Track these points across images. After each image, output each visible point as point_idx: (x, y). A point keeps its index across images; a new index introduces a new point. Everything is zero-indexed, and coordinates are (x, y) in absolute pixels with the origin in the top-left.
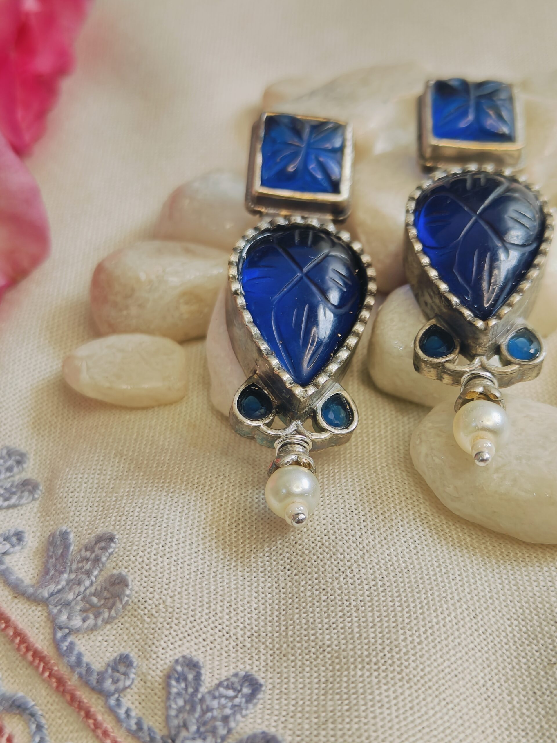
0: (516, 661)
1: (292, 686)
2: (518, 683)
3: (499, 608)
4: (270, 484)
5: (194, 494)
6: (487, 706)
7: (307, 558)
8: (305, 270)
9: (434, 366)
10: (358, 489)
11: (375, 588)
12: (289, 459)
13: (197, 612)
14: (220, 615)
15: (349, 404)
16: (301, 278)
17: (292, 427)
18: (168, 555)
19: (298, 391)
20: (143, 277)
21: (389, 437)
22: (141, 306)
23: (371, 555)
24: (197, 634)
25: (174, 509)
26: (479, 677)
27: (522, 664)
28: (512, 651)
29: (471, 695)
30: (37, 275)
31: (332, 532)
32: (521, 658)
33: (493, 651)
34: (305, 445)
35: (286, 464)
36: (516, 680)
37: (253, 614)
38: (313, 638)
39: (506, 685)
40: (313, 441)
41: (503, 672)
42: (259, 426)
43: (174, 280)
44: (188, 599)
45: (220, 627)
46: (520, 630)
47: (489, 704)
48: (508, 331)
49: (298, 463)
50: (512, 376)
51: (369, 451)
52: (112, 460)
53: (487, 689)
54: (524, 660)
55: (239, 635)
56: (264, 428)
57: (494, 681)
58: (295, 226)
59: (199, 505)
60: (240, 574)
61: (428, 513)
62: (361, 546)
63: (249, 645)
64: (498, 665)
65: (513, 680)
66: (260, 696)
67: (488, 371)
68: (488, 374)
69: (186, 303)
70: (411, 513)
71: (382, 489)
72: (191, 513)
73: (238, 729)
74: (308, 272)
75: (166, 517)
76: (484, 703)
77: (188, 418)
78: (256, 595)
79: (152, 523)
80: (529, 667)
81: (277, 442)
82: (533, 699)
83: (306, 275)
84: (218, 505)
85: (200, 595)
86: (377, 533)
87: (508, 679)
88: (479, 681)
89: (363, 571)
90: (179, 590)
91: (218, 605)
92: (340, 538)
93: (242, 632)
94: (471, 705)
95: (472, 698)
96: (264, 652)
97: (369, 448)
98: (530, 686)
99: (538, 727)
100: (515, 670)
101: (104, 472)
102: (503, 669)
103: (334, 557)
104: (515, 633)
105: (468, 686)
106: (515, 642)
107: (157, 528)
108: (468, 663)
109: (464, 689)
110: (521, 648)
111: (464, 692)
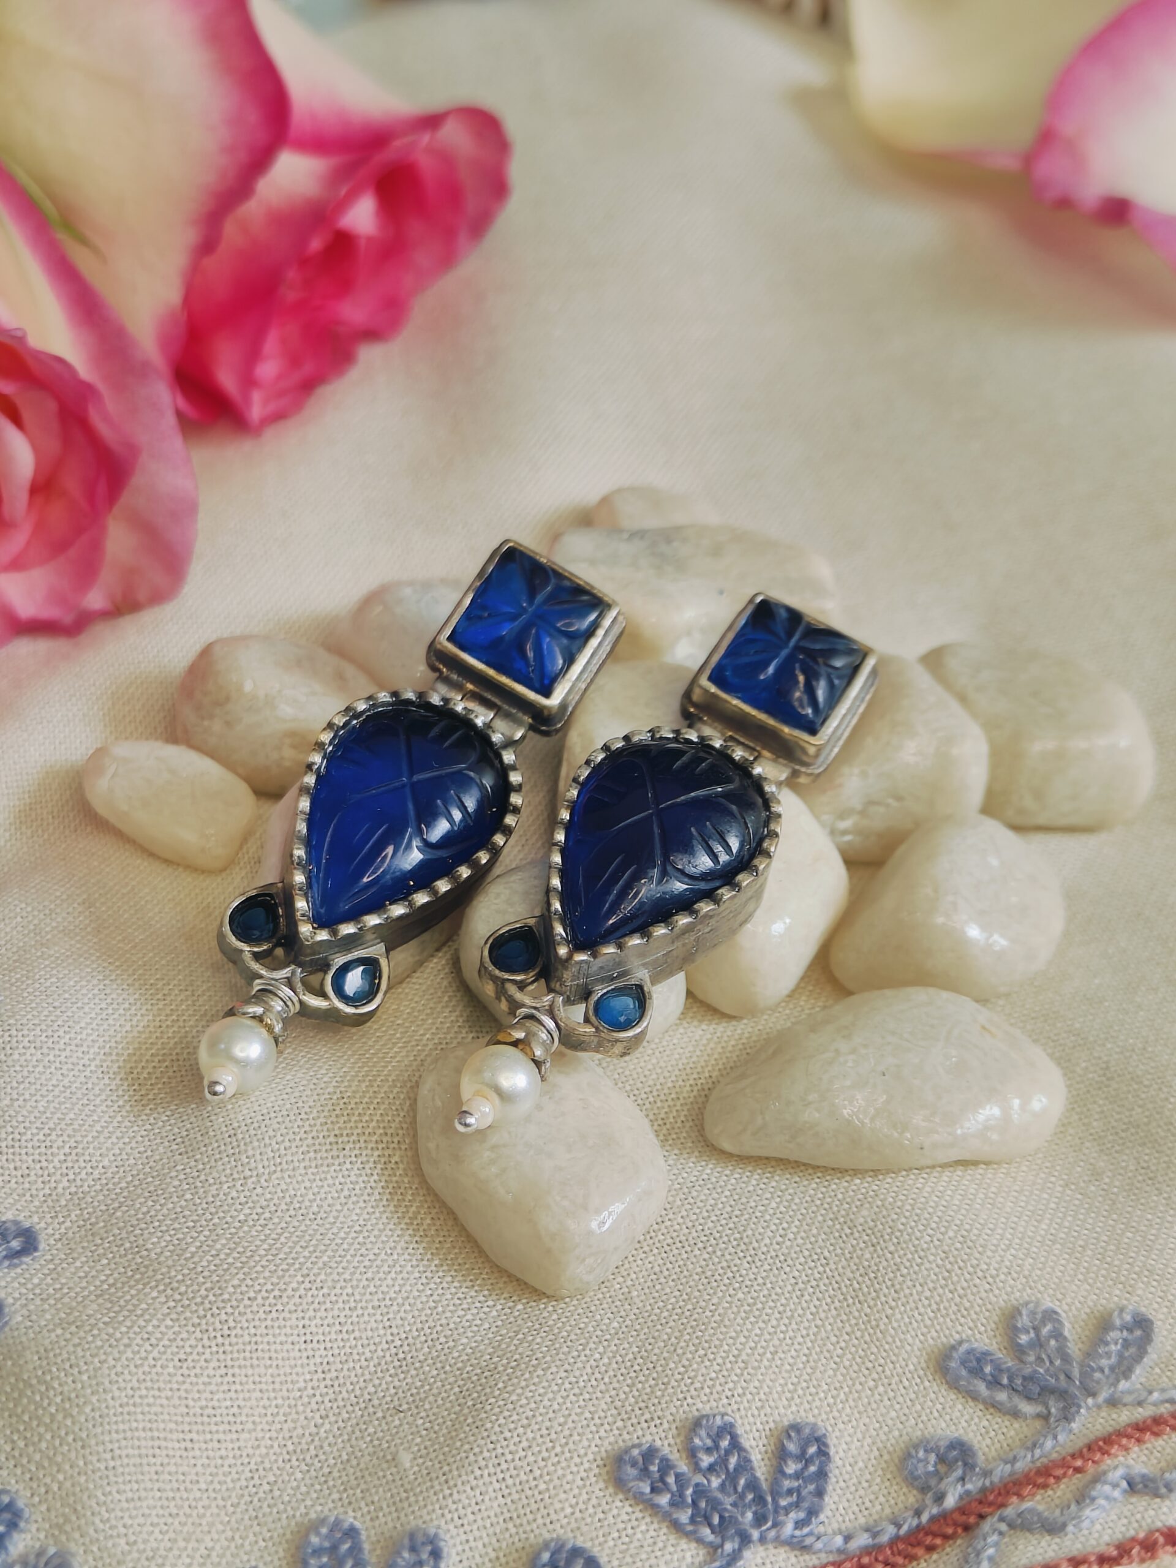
0: (362, 1384)
1: (73, 1270)
2: (344, 1411)
3: (391, 1316)
4: (215, 1027)
5: (136, 996)
7: (207, 1141)
8: (415, 778)
9: (494, 979)
10: (331, 1090)
11: (256, 1217)
12: (250, 1010)
13: (29, 1132)
14: (55, 1150)
15: (380, 978)
16: (404, 786)
17: (285, 973)
18: (45, 1051)
19: (305, 929)
20: (248, 687)
21: (428, 1048)
22: (228, 724)
23: (283, 1178)
24: (11, 1157)
25: (97, 1001)
27: (366, 1392)
28: (366, 1372)
29: (274, 1391)
30: (148, 617)
31: (256, 1125)
32: (370, 1385)
34: (289, 1003)
35: (244, 1014)
36: (345, 1406)
37: (96, 1172)
38: (138, 1232)
39: (329, 1405)
40: (301, 1002)
42: (242, 951)
43: (286, 711)
44: (30, 1112)
45: (44, 1164)
46: (396, 1354)
48: (613, 979)
49: (260, 1019)
50: (582, 1038)
51: (387, 1053)
52: (76, 905)
54: (372, 1390)
55: (61, 1186)
56: (247, 957)
58: (452, 715)
59: (133, 1012)
60: (120, 1119)
61: (401, 1166)
62: (278, 1160)
63: (63, 1203)
66: (27, 1259)
67: (553, 1018)
68: (551, 1024)
69: (294, 747)
70: (376, 1153)
71: (361, 1107)
72: (116, 1016)
74: (419, 781)
75: (79, 1005)
77: (210, 899)
78: (118, 1152)
79: (56, 1004)
80: (371, 1400)
81: (258, 981)
82: (346, 1437)
83: (413, 785)
84: (158, 1024)
85: (48, 1115)
86: (312, 1155)
87: (336, 1400)
89: (259, 1190)
90: (27, 1096)
91: (61, 1139)
92: (260, 1137)
93: (67, 1184)
96: (75, 1219)
97: (391, 1049)
98: (354, 1421)
99: (326, 1470)
100: (352, 1395)
101: (54, 916)
103: (237, 1156)
104: (388, 1354)
105: (278, 1380)
106: (379, 1364)
107: (58, 1013)
108: (298, 1354)
109: (270, 1380)
110: (380, 1375)
111: (266, 1383)
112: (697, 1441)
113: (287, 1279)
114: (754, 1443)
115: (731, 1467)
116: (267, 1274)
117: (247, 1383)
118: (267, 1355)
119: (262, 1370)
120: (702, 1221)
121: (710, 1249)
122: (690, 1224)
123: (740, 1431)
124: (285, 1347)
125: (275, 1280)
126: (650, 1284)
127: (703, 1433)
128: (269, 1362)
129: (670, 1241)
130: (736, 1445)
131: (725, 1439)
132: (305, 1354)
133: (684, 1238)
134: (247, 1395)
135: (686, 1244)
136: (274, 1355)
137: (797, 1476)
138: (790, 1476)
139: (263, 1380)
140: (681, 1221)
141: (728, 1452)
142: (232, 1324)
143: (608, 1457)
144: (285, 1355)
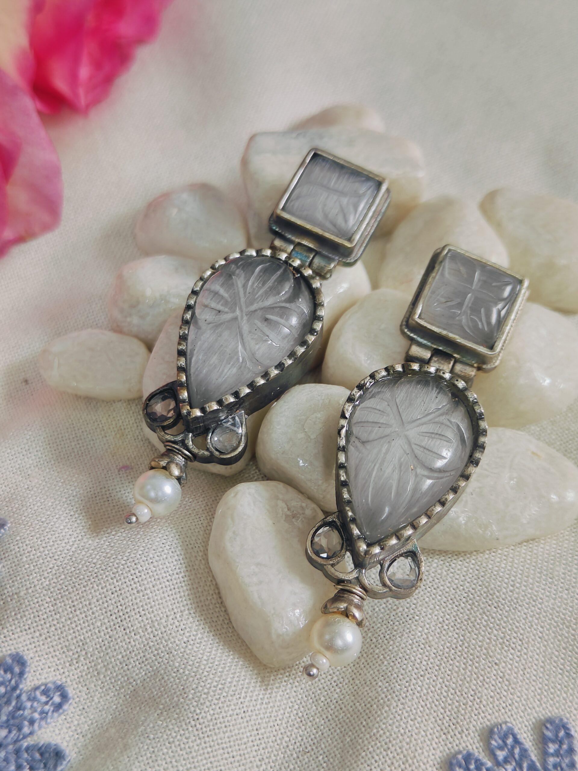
0: (280, 736)
2: (272, 755)
6: (238, 761)
11: (194, 638)
26: (245, 736)
27: (284, 742)
28: (281, 728)
29: (231, 747)
32: (285, 736)
33: (267, 720)
36: (272, 751)
39: (263, 751)
41: (266, 740)
46: (297, 714)
47: (241, 760)
53: (246, 748)
54: (287, 739)
57: (255, 744)
64: (265, 732)
65: (270, 750)
66: (66, 707)
73: (39, 733)
76: (238, 758)
80: (288, 746)
87: (267, 747)
88: (243, 738)
94: (227, 755)
95: (230, 750)
98: (280, 762)
100: (276, 743)
102: (267, 738)
104: (292, 715)
105: (232, 739)
106: (288, 722)
107: (45, 525)
108: (241, 721)
109: (227, 740)
110: (290, 728)
111: (225, 743)
112: (493, 742)
113: (224, 677)
114: (525, 735)
115: (517, 756)
116: (211, 676)
117: (214, 746)
118: (223, 725)
119: (222, 735)
120: (462, 583)
121: (470, 602)
122: (455, 587)
123: (516, 730)
124: (233, 718)
125: (217, 679)
126: (438, 630)
127: (496, 737)
128: (225, 729)
129: (445, 599)
130: (516, 741)
131: (509, 737)
132: (245, 720)
133: (453, 597)
134: (215, 753)
135: (455, 600)
136: (227, 724)
137: (557, 753)
138: (552, 755)
139: (223, 741)
140: (449, 585)
141: (513, 747)
142: (198, 711)
143: (442, 762)
144: (234, 722)
